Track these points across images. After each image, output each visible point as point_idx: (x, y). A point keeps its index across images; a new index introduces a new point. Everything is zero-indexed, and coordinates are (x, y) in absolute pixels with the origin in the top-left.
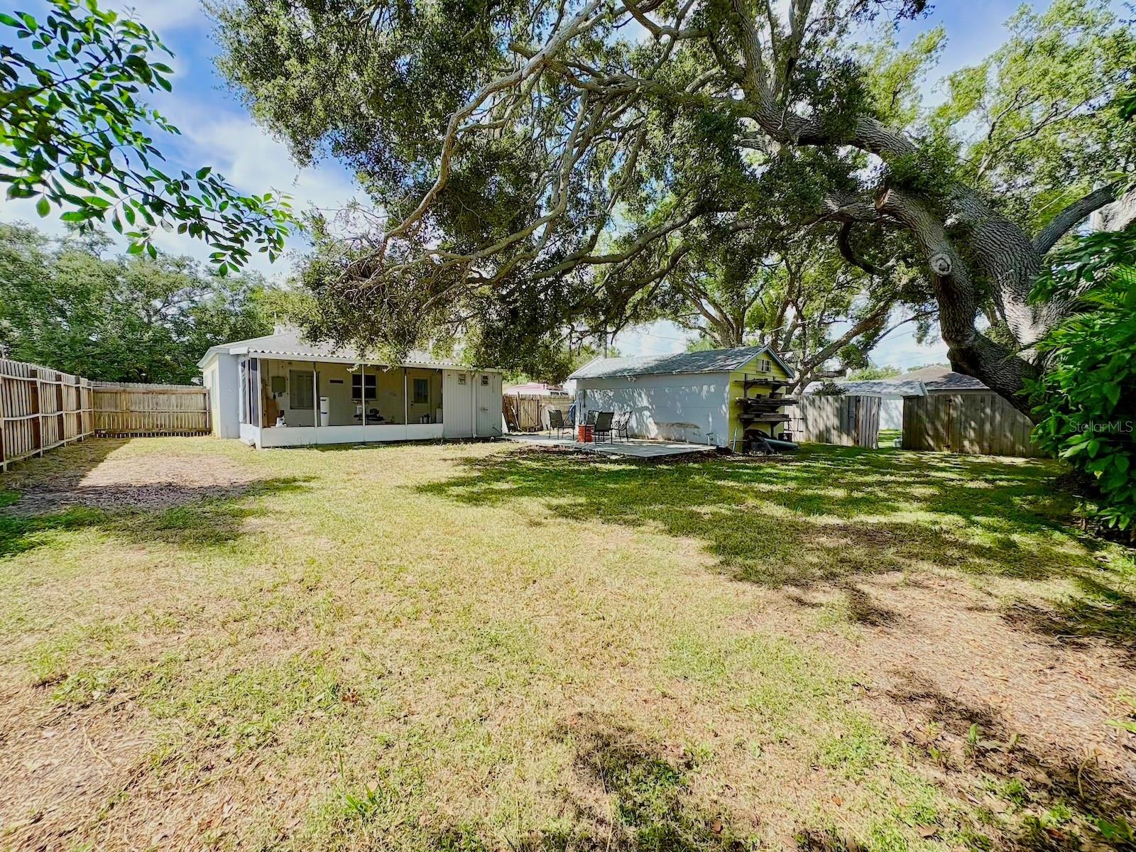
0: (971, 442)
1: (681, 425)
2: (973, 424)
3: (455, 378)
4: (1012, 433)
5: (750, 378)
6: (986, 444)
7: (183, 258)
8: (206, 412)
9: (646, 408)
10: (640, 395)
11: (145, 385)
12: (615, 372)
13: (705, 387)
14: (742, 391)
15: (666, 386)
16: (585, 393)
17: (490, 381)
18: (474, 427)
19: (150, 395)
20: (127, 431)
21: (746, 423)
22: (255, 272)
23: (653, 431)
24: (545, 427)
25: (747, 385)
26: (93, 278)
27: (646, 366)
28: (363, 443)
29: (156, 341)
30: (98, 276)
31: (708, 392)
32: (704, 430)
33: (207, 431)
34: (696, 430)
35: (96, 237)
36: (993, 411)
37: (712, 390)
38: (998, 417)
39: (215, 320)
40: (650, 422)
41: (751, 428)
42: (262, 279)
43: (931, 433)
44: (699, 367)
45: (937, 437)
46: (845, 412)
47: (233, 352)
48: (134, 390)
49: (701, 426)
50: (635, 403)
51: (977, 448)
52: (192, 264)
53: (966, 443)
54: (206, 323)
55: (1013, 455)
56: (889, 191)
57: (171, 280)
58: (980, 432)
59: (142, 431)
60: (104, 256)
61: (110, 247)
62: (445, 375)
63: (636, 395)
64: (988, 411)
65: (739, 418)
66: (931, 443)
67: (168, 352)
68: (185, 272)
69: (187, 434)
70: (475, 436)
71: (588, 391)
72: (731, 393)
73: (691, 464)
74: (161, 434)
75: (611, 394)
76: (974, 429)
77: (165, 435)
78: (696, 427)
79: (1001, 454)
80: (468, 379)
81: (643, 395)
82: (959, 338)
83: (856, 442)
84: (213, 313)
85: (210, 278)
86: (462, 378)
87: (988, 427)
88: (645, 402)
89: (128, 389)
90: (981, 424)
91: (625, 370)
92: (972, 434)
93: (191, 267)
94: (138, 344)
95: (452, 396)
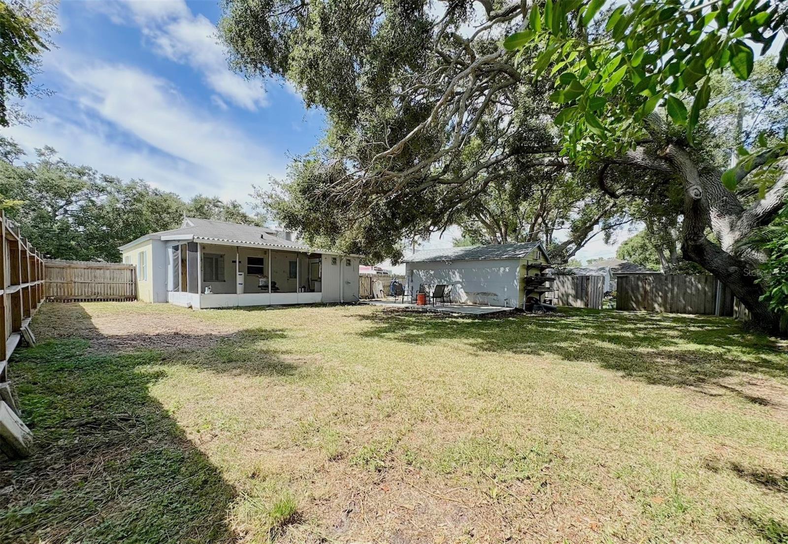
0: (660, 305)
1: (484, 294)
2: (660, 293)
3: (330, 261)
4: (684, 299)
5: (530, 263)
6: (668, 307)
7: (84, 168)
8: (134, 283)
9: (459, 282)
10: (454, 273)
11: (86, 263)
12: (435, 258)
13: (502, 269)
14: (525, 271)
15: (475, 268)
16: (412, 271)
17: (352, 263)
18: (342, 295)
19: (90, 270)
20: (71, 298)
21: (528, 292)
22: (141, 181)
23: (464, 298)
24: (375, 296)
25: (529, 267)
26: (11, 180)
27: (456, 254)
28: (269, 306)
29: (62, 230)
30: (14, 178)
31: (504, 271)
32: (502, 298)
33: (134, 297)
34: (495, 297)
35: (9, 148)
36: (673, 286)
37: (507, 270)
38: (676, 288)
39: (110, 215)
40: (462, 292)
41: (530, 295)
42: (146, 187)
43: (634, 299)
44: (497, 255)
45: (637, 302)
46: (579, 285)
47: (163, 238)
48: (77, 266)
49: (499, 294)
50: (450, 279)
51: (662, 309)
52: (91, 173)
53: (656, 306)
54: (103, 218)
55: (685, 313)
56: (670, 146)
57: (75, 184)
58: (665, 298)
59: (83, 297)
60: (16, 163)
61: (22, 156)
62: (323, 257)
63: (451, 273)
64: (670, 286)
65: (525, 289)
66: (635, 306)
67: (73, 239)
68: (85, 178)
69: (119, 300)
70: (342, 301)
71: (415, 271)
72: (519, 272)
73: (511, 318)
74: (98, 300)
75: (432, 272)
76: (661, 297)
77: (101, 300)
78: (495, 295)
79: (678, 312)
80: (338, 261)
81: (456, 273)
82: (696, 238)
83: (587, 305)
84: (108, 210)
85: (104, 184)
86: (334, 260)
87: (669, 295)
88: (457, 277)
89: (73, 265)
90: (666, 293)
91: (442, 257)
92: (660, 299)
93: (89, 175)
94: (48, 232)
95: (329, 274)
